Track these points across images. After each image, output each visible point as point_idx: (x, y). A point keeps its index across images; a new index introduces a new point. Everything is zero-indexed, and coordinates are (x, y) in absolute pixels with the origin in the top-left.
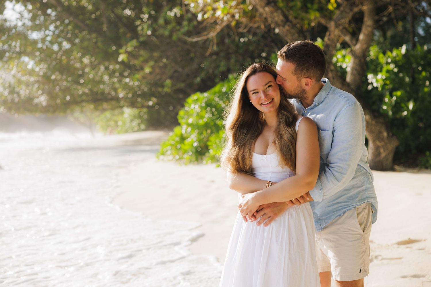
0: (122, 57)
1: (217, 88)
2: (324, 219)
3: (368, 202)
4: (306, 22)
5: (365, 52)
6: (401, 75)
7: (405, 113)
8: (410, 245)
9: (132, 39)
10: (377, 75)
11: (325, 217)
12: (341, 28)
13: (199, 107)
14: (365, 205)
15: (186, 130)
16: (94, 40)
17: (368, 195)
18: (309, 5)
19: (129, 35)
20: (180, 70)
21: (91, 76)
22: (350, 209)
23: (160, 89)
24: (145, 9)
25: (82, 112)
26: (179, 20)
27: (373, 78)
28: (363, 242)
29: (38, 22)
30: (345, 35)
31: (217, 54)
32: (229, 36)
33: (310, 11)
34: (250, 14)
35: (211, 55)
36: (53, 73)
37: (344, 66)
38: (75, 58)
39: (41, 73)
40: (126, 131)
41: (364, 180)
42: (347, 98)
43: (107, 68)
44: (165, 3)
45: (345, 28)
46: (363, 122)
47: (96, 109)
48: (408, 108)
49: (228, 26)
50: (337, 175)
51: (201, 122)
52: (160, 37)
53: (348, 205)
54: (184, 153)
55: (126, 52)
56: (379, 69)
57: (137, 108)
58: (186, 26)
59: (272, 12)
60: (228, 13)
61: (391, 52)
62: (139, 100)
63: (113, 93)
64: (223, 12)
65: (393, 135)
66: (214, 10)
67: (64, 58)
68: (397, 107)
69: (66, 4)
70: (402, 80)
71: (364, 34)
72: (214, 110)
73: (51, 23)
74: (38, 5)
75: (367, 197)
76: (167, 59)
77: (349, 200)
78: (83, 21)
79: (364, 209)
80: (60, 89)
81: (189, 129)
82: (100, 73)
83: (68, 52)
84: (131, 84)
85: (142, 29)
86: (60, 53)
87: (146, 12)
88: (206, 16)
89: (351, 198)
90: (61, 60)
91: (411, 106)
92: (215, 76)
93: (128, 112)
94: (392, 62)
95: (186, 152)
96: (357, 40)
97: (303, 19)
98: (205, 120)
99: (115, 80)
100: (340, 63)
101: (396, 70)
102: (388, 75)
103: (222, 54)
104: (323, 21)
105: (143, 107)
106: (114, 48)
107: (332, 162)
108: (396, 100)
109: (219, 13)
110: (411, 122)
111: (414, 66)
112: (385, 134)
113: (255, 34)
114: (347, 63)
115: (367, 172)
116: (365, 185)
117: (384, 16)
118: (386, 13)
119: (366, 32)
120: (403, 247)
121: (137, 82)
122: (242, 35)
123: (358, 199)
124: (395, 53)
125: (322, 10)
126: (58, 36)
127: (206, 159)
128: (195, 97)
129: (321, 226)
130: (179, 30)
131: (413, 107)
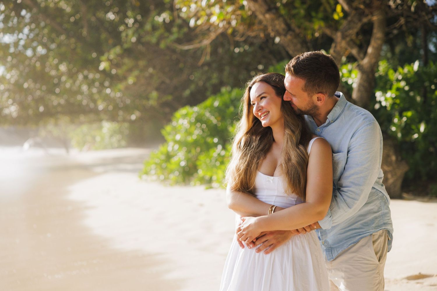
0: (103, 66)
1: (208, 102)
2: (336, 248)
3: (384, 229)
4: (309, 32)
5: (374, 67)
6: (412, 94)
7: (416, 136)
8: (420, 281)
9: (114, 45)
10: (386, 93)
11: (338, 245)
12: (348, 39)
13: (188, 122)
14: (381, 231)
15: (173, 147)
16: (72, 46)
17: (386, 221)
18: (313, 14)
19: (111, 41)
20: (167, 81)
21: (68, 85)
22: (365, 237)
23: (144, 102)
24: (129, 13)
25: (56, 125)
26: (168, 27)
27: (382, 96)
28: (378, 272)
29: (10, 24)
30: (352, 48)
31: (208, 64)
32: (222, 45)
33: (315, 20)
34: (248, 21)
35: (203, 65)
36: (26, 80)
37: (350, 82)
38: (51, 65)
39: (13, 81)
40: (105, 148)
41: (380, 204)
42: (365, 116)
43: (86, 77)
44: (152, 7)
45: (352, 40)
46: (381, 143)
47: (72, 122)
48: (419, 130)
49: (223, 34)
50: (349, 200)
51: (190, 139)
52: (147, 44)
53: (363, 232)
54: (169, 173)
55: (109, 60)
56: (388, 87)
57: (118, 122)
58: (176, 34)
59: (273, 20)
60: (224, 20)
61: (403, 67)
62: (121, 113)
63: (92, 105)
64: (218, 17)
65: (402, 159)
66: (210, 15)
67: (38, 65)
68: (407, 129)
69: (43, 5)
70: (413, 99)
71: (373, 47)
72: (204, 126)
73: (26, 26)
74: (11, 6)
75: (384, 224)
76: (154, 68)
77: (364, 226)
78: (61, 24)
79: (380, 236)
80: (33, 99)
81: (177, 147)
82: (78, 83)
83: (43, 59)
84: (112, 95)
85: (127, 36)
86: (34, 59)
87: (132, 16)
88: (199, 22)
89: (367, 224)
90: (35, 67)
91: (422, 128)
92: (206, 89)
93: (107, 126)
94: (403, 79)
95: (172, 172)
96: (365, 53)
97: (306, 29)
98: (194, 137)
99: (94, 90)
100: (346, 78)
101: (407, 88)
102: (398, 93)
103: (214, 65)
104: (328, 32)
105: (124, 120)
106: (94, 55)
107: (344, 185)
108: (406, 122)
109: (214, 19)
110: (421, 146)
111: (427, 84)
112: (394, 158)
113: (251, 44)
114: (354, 79)
115: (383, 196)
116: (382, 210)
117: (395, 28)
118: (397, 25)
119: (375, 45)
120: (413, 282)
121: (119, 93)
122: (237, 44)
123: (374, 225)
124: (406, 69)
125: (328, 19)
126: (33, 40)
127: (194, 181)
128: (184, 111)
129: (332, 255)
130: (168, 37)
131: (425, 129)
